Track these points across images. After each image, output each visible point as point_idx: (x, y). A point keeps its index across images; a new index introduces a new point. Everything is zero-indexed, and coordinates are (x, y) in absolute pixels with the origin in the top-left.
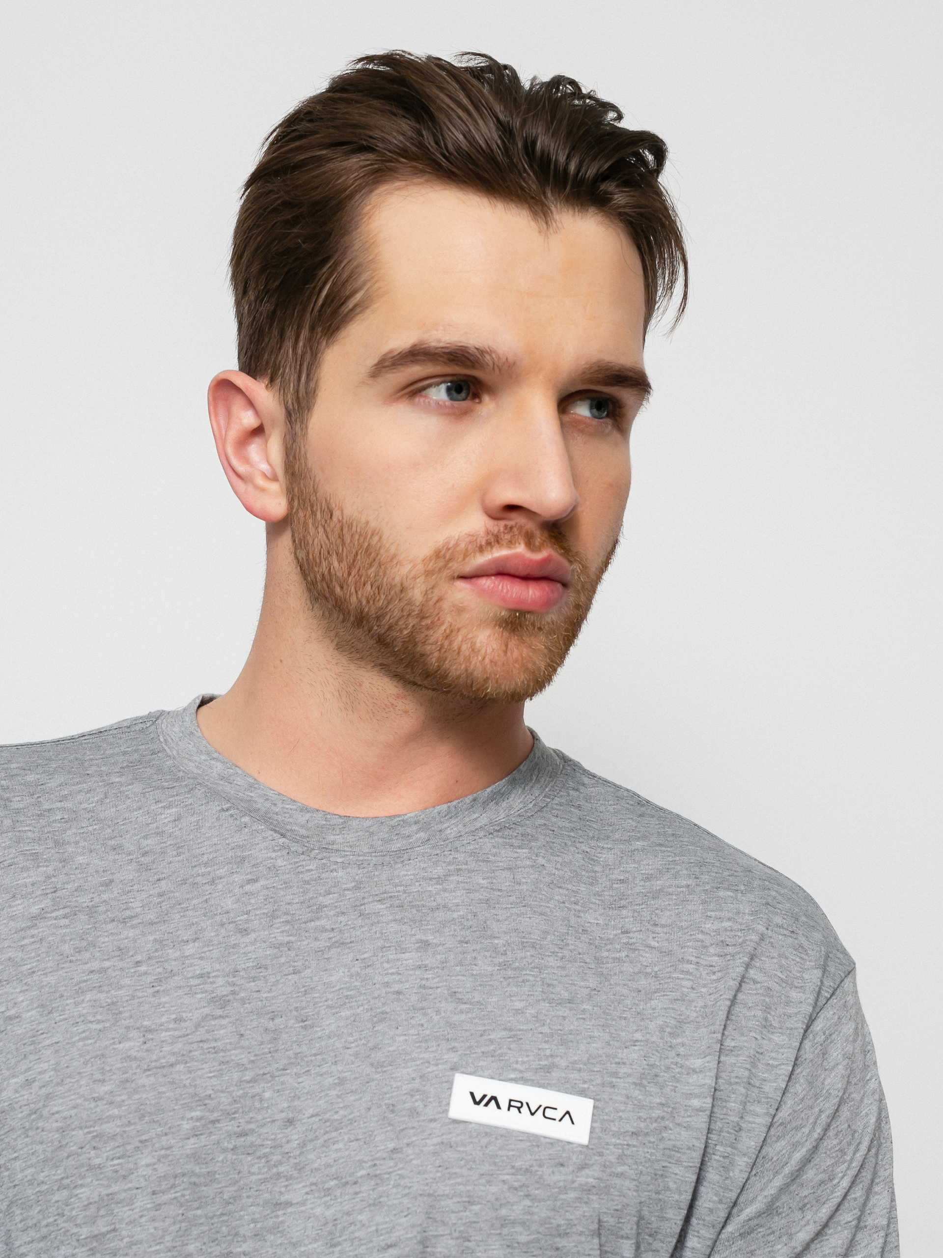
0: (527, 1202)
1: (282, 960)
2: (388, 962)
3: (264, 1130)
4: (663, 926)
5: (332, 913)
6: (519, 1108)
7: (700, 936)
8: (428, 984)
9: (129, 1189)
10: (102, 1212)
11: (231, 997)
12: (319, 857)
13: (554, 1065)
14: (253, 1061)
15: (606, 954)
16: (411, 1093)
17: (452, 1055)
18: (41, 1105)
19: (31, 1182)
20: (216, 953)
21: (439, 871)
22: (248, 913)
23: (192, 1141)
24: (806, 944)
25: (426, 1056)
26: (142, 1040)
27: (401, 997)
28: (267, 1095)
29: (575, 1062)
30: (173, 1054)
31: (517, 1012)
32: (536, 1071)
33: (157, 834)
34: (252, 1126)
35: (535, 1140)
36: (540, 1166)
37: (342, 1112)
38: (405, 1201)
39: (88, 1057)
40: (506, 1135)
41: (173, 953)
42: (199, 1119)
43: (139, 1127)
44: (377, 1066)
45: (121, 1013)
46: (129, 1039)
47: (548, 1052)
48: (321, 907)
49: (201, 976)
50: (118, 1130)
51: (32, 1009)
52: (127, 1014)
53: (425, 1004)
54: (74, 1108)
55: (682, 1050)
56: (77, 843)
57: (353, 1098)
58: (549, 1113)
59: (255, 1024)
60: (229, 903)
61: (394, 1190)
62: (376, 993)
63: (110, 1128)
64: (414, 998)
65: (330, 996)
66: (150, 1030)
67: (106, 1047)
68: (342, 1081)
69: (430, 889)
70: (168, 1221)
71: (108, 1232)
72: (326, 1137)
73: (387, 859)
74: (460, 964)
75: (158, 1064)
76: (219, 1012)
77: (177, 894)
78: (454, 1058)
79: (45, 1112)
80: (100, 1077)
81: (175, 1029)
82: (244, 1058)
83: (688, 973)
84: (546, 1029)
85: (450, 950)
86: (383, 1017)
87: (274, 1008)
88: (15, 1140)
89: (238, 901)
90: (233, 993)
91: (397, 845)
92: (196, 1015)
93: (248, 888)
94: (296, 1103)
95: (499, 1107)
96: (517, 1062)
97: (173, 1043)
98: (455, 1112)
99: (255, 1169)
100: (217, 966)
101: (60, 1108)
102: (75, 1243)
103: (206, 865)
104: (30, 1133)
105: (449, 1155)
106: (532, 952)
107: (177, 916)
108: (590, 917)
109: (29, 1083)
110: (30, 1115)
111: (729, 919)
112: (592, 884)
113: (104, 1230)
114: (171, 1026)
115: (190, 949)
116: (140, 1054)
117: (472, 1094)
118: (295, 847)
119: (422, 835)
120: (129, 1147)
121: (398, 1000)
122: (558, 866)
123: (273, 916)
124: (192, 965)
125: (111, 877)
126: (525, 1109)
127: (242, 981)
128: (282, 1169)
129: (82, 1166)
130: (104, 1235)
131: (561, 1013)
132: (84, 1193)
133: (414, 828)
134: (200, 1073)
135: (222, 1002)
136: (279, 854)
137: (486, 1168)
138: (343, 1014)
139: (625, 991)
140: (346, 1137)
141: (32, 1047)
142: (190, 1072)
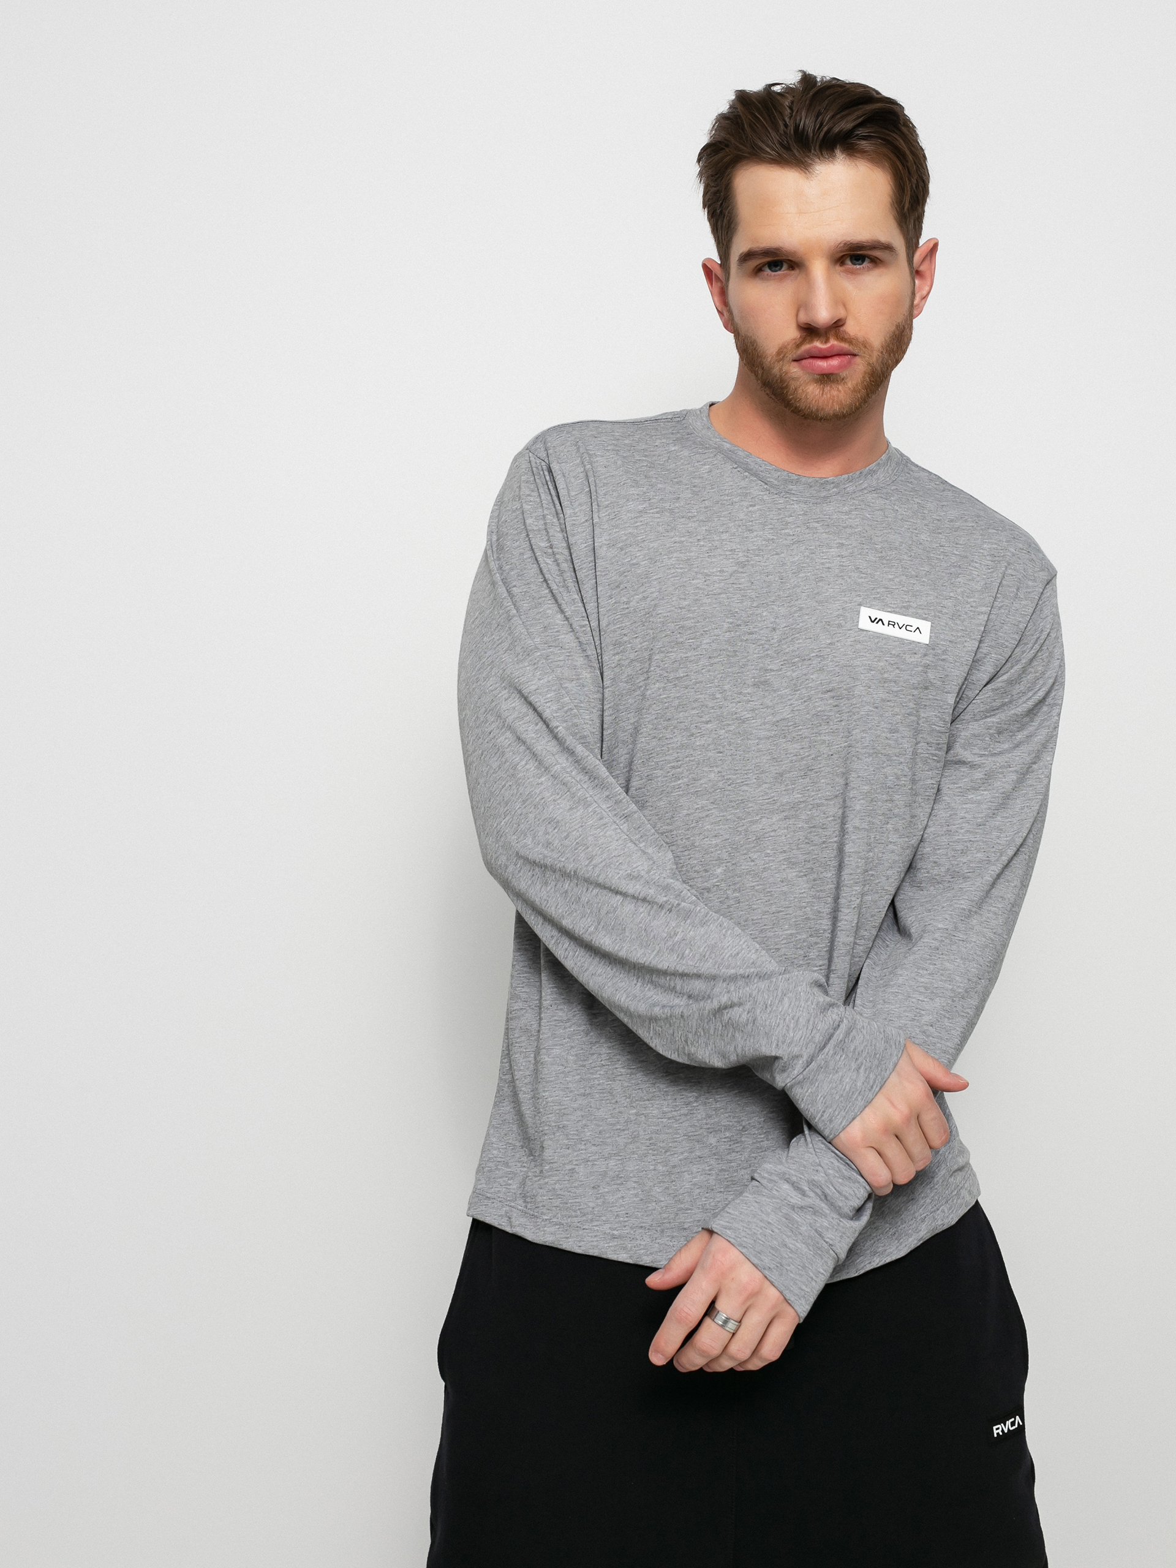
0: (898, 671)
1: (770, 548)
2: (823, 553)
3: (762, 632)
4: (961, 544)
5: (793, 527)
6: (893, 625)
7: (982, 551)
8: (844, 564)
9: (697, 655)
10: (681, 666)
11: (746, 563)
12: (785, 497)
13: (910, 606)
14: (757, 597)
15: (932, 555)
16: (838, 616)
17: (859, 598)
18: (651, 609)
19: (646, 650)
20: (737, 540)
21: (846, 508)
22: (752, 521)
23: (728, 634)
24: (1035, 559)
25: (845, 599)
26: (704, 579)
27: (830, 570)
28: (764, 614)
29: (920, 605)
30: (720, 588)
31: (890, 580)
32: (901, 608)
33: (700, 478)
34: (756, 630)
35: (902, 641)
36: (904, 654)
37: (801, 624)
38: (837, 668)
39: (676, 586)
40: (887, 638)
41: (716, 538)
42: (731, 623)
43: (703, 624)
44: (819, 602)
45: (693, 564)
46: (698, 579)
47: (907, 600)
48: (787, 523)
49: (731, 550)
50: (693, 625)
51: (645, 560)
52: (696, 566)
53: (842, 574)
54: (670, 612)
55: (974, 604)
56: (656, 478)
57: (807, 617)
58: (908, 628)
59: (758, 578)
60: (742, 516)
61: (831, 663)
62: (818, 567)
63: (688, 623)
64: (837, 571)
65: (793, 568)
66: (707, 575)
67: (686, 582)
68: (801, 609)
69: (842, 517)
70: (717, 672)
71: (684, 676)
72: (793, 637)
73: (819, 501)
74: (860, 554)
75: (712, 593)
76: (741, 570)
77: (714, 508)
78: (859, 599)
79: (654, 614)
80: (683, 597)
81: (721, 576)
82: (753, 595)
83: (975, 567)
84: (905, 589)
85: (855, 547)
86: (821, 579)
87: (767, 571)
88: (637, 628)
89: (746, 515)
90: (748, 561)
91: (823, 494)
92: (731, 570)
93: (750, 508)
94: (777, 620)
95: (884, 624)
96: (891, 604)
97: (719, 583)
98: (861, 626)
99: (756, 651)
100: (739, 547)
101: (662, 612)
102: (666, 681)
103: (727, 495)
104: (646, 624)
105: (858, 646)
106: (896, 552)
107: (716, 519)
108: (923, 537)
109: (645, 598)
110: (646, 615)
111: (996, 544)
112: (923, 519)
113: (682, 675)
114: (718, 574)
115: (724, 536)
116: (703, 587)
117: (870, 617)
118: (772, 490)
119: (835, 489)
120: (698, 634)
121: (829, 572)
122: (906, 510)
123: (764, 524)
124: (726, 544)
125: (678, 496)
126: (896, 626)
127: (752, 556)
128: (769, 652)
129: (672, 642)
130: (681, 678)
131: (912, 582)
132: (673, 656)
133: (832, 486)
134: (733, 599)
135: (743, 565)
136: (764, 493)
137: (878, 653)
138: (800, 575)
139: (944, 574)
140: (804, 637)
141: (646, 580)
142: (728, 598)
